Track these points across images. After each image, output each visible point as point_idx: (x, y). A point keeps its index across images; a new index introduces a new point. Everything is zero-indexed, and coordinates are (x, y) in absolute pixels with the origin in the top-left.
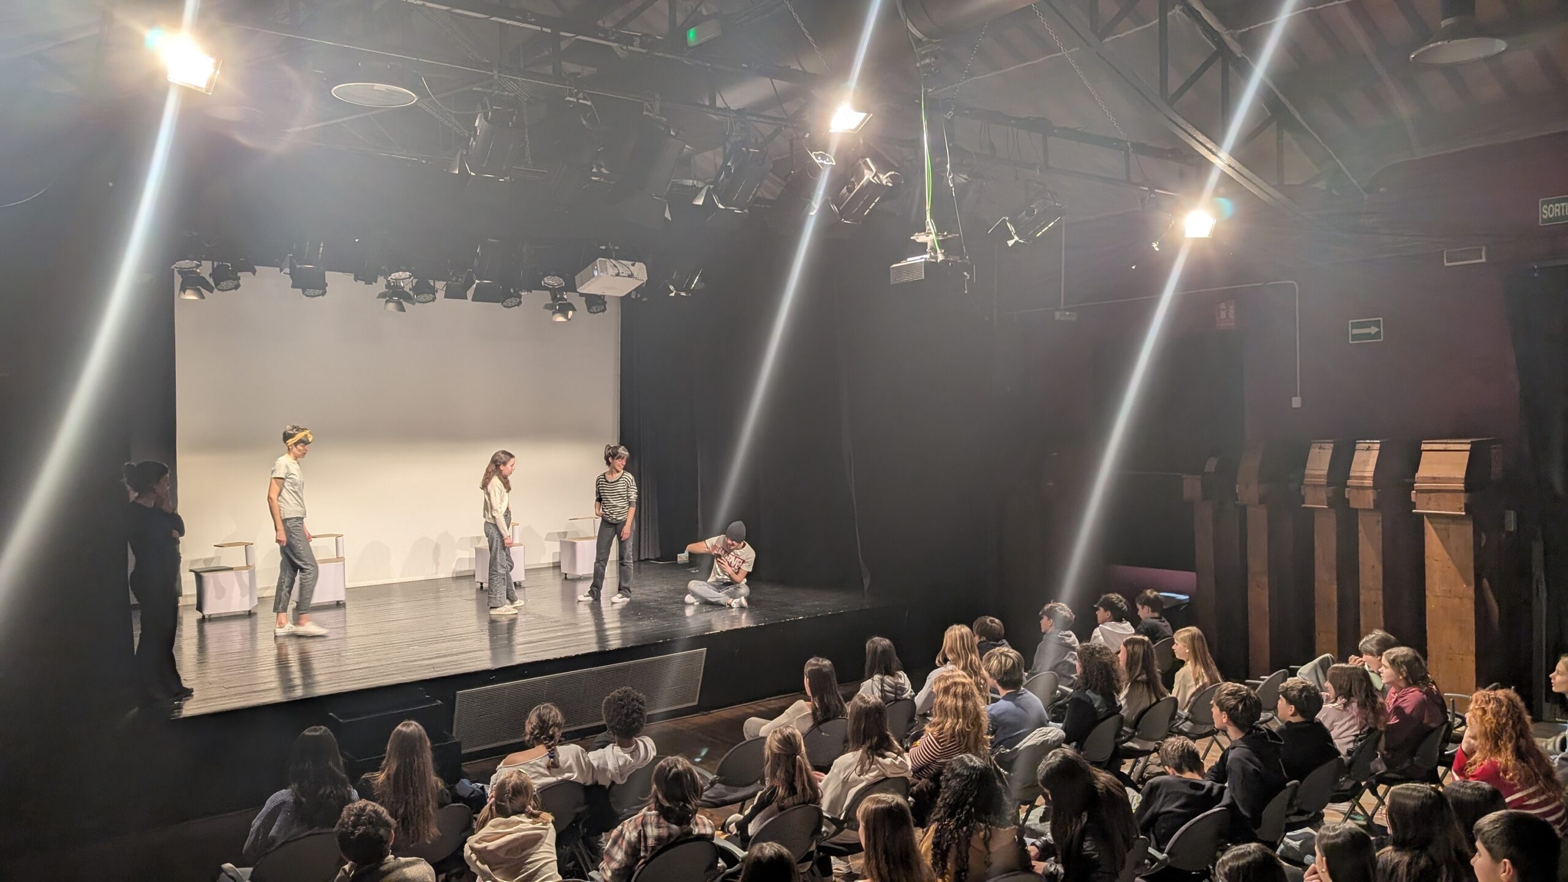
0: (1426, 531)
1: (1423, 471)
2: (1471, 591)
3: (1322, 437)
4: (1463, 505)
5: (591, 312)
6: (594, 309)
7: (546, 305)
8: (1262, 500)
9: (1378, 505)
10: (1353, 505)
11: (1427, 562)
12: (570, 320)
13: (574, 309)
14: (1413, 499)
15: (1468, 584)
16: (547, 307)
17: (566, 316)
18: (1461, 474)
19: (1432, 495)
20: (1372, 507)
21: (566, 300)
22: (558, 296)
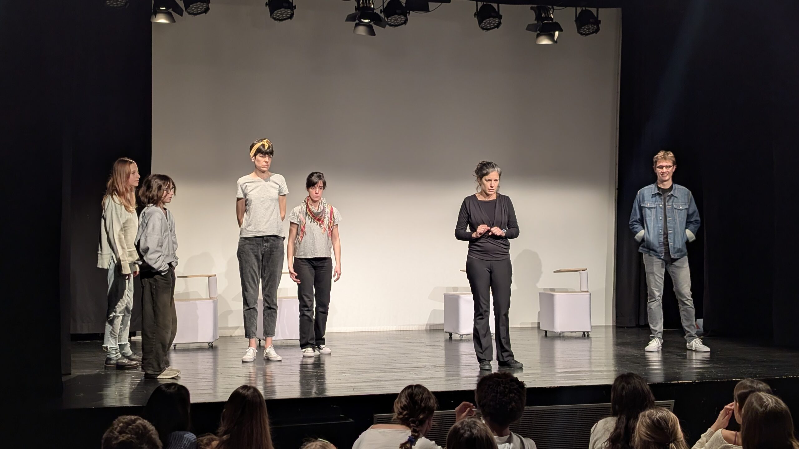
5: (582, 34)
6: (585, 29)
7: (529, 25)
12: (556, 42)
13: (560, 30)
16: (530, 28)
17: (551, 37)
21: (552, 19)
22: (543, 15)
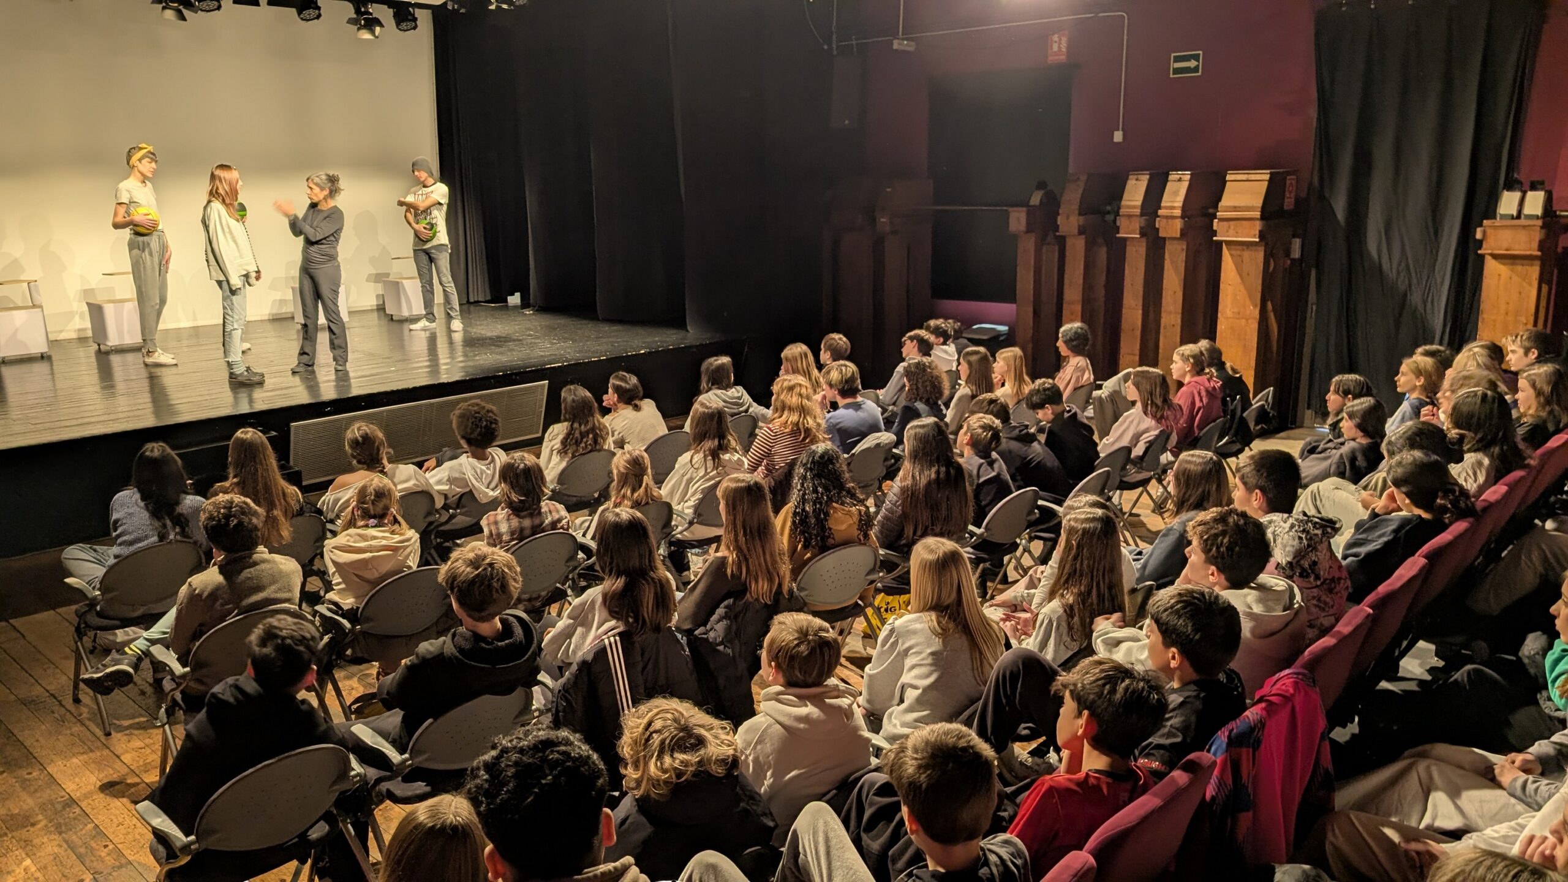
0: (1224, 258)
1: (1225, 202)
2: (1257, 311)
3: (1139, 169)
4: (1257, 233)
5: (401, 30)
6: (404, 25)
7: (349, 19)
8: (1081, 231)
9: (1184, 234)
10: (1162, 234)
11: (1222, 286)
12: (377, 37)
13: (381, 25)
14: (1215, 228)
15: (1255, 306)
17: (373, 32)
18: (1259, 203)
19: (1232, 223)
20: (1178, 235)
21: (371, 14)
22: (363, 10)
